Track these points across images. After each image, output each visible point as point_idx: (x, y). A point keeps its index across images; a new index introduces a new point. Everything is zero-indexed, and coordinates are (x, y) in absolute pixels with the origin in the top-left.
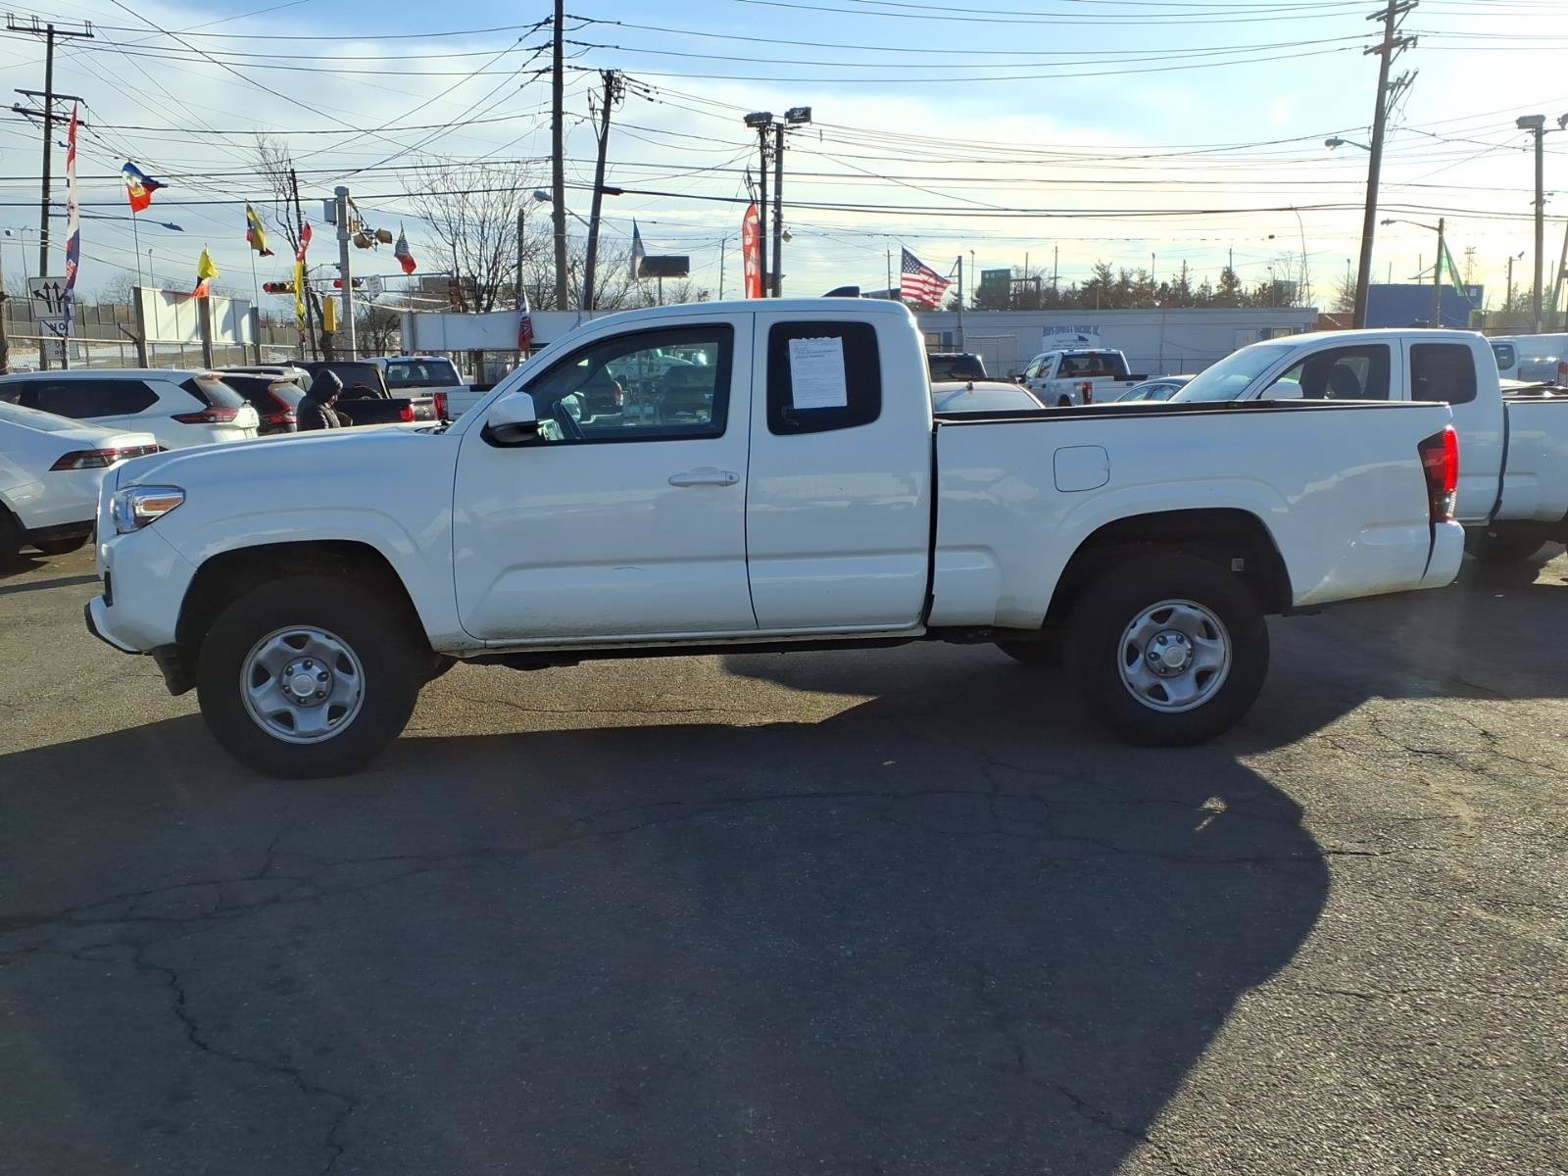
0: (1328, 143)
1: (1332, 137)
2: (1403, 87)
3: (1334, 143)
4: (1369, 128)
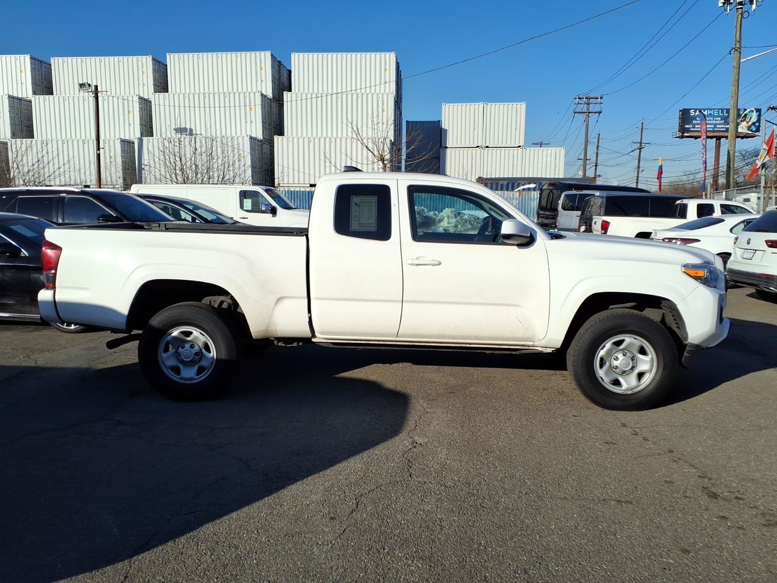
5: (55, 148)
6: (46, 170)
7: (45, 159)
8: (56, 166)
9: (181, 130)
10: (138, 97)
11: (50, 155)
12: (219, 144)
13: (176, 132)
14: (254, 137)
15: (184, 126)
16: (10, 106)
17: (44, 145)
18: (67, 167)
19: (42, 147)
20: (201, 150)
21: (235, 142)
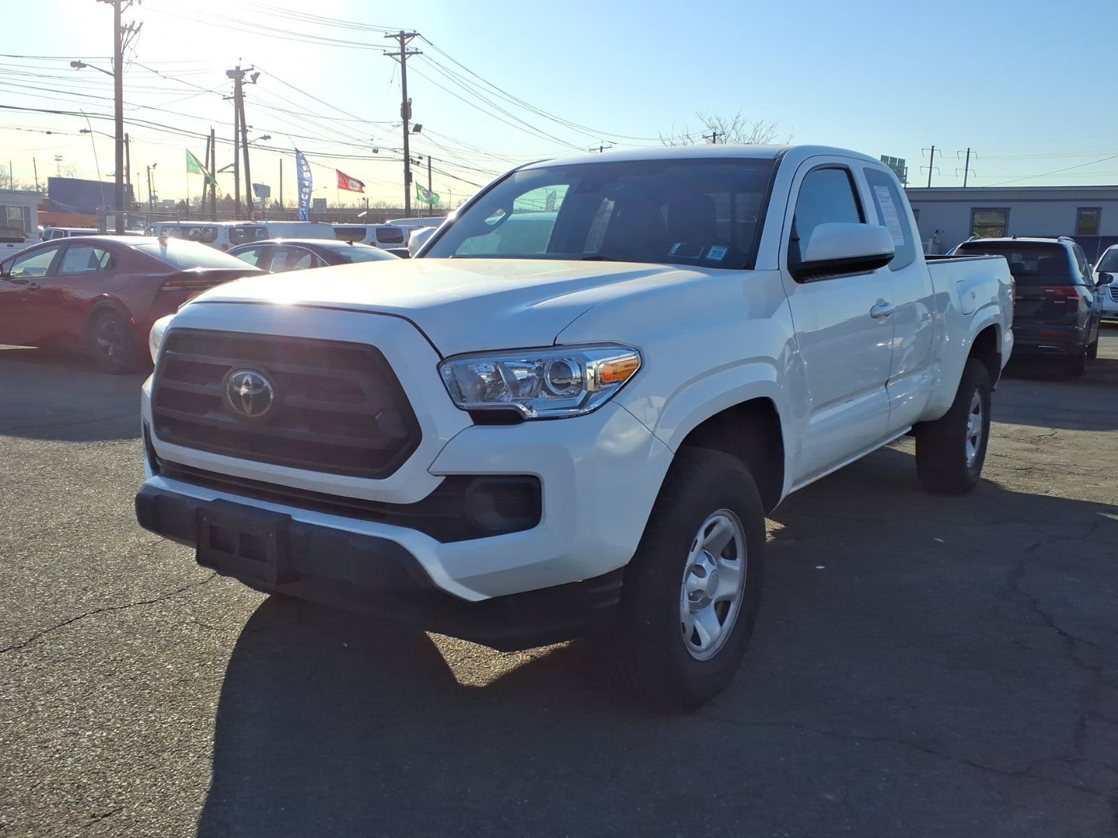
0: (74, 64)
1: (77, 60)
2: (132, 33)
3: (77, 65)
4: (112, 59)
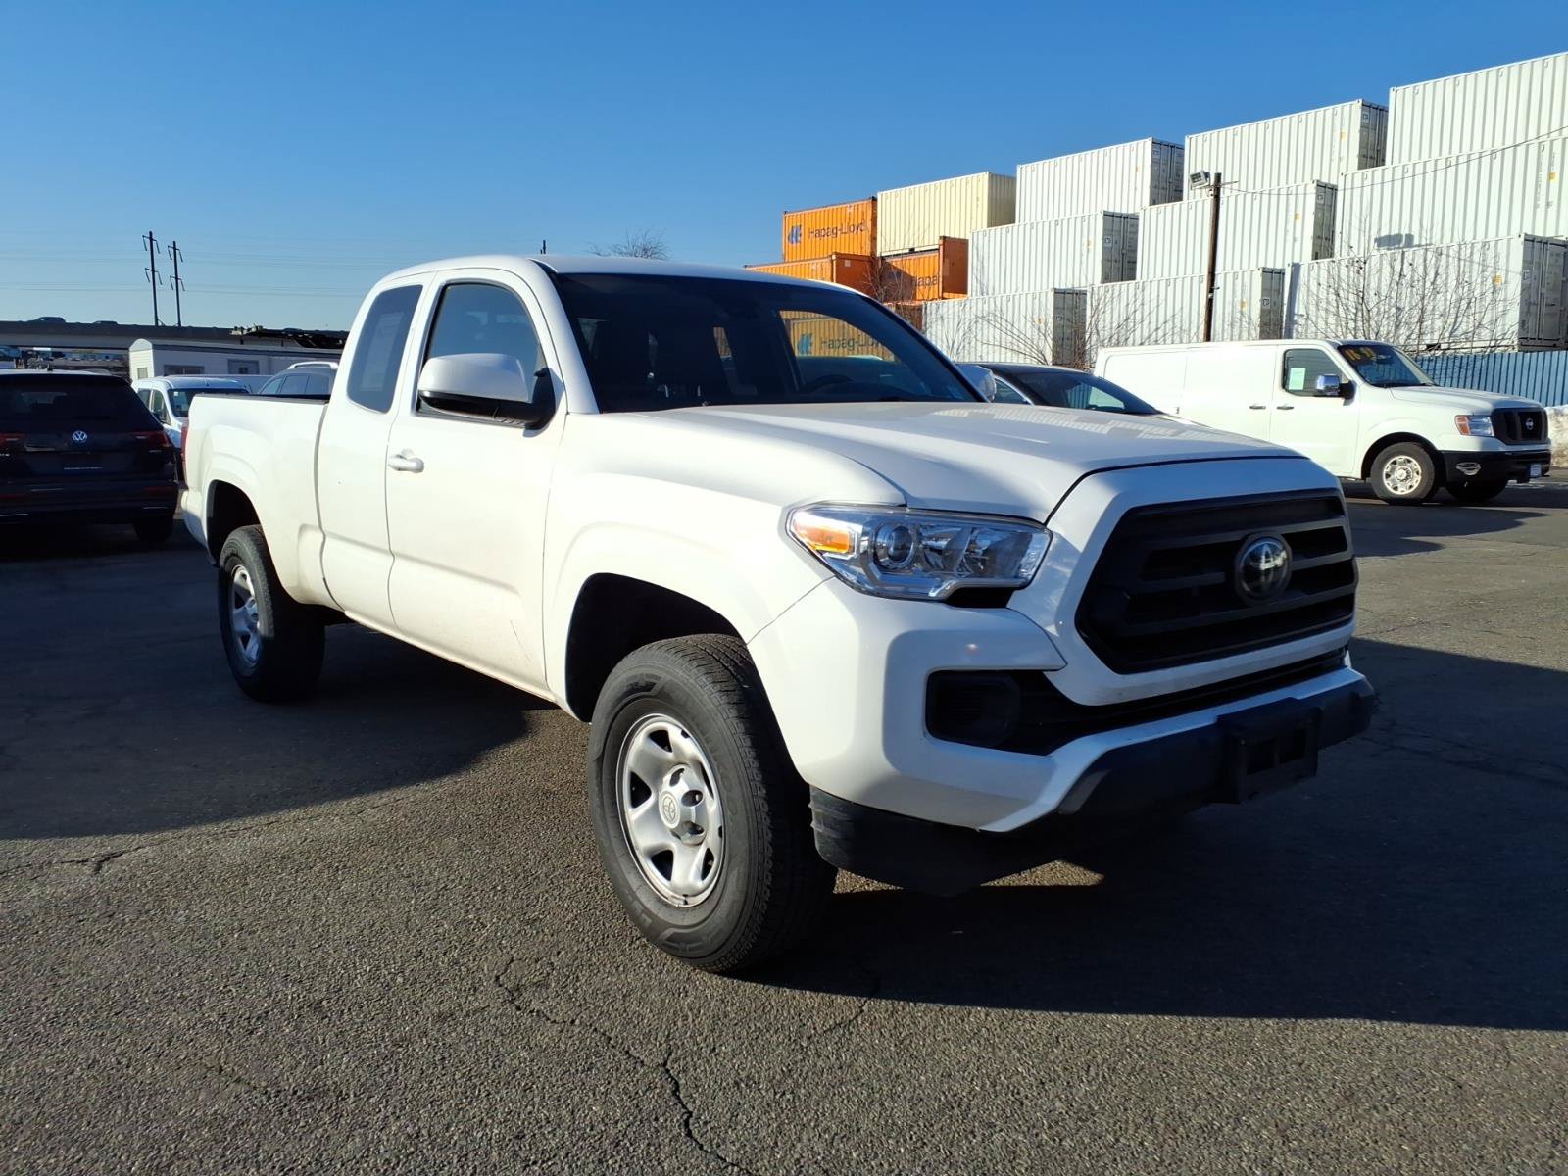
5: (1154, 295)
6: (1138, 332)
7: (1138, 315)
8: (1153, 327)
9: (1388, 242)
10: (1315, 185)
11: (1146, 307)
12: (1453, 262)
13: (1379, 246)
14: (1542, 238)
15: (1397, 232)
16: (1105, 230)
17: (1138, 292)
18: (1169, 325)
19: (1135, 295)
20: (1412, 277)
21: (1491, 254)
